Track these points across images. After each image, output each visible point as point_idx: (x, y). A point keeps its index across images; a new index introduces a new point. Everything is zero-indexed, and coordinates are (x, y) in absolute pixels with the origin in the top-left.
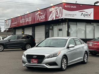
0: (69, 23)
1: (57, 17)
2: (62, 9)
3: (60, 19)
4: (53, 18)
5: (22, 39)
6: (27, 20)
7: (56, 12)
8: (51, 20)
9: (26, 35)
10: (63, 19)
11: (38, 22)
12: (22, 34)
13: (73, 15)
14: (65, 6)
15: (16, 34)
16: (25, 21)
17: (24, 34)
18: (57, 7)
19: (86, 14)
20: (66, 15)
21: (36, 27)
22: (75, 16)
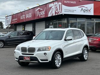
0: (69, 19)
1: (57, 13)
2: (61, 4)
3: (59, 15)
4: (53, 14)
5: (23, 35)
6: (27, 17)
7: (56, 7)
8: (51, 16)
9: (26, 31)
10: (62, 14)
11: (38, 18)
12: (23, 30)
13: (73, 11)
14: (65, 2)
15: (17, 30)
16: (26, 17)
17: (25, 31)
18: (57, 3)
19: (86, 9)
20: (66, 10)
21: (36, 23)
22: (74, 11)
